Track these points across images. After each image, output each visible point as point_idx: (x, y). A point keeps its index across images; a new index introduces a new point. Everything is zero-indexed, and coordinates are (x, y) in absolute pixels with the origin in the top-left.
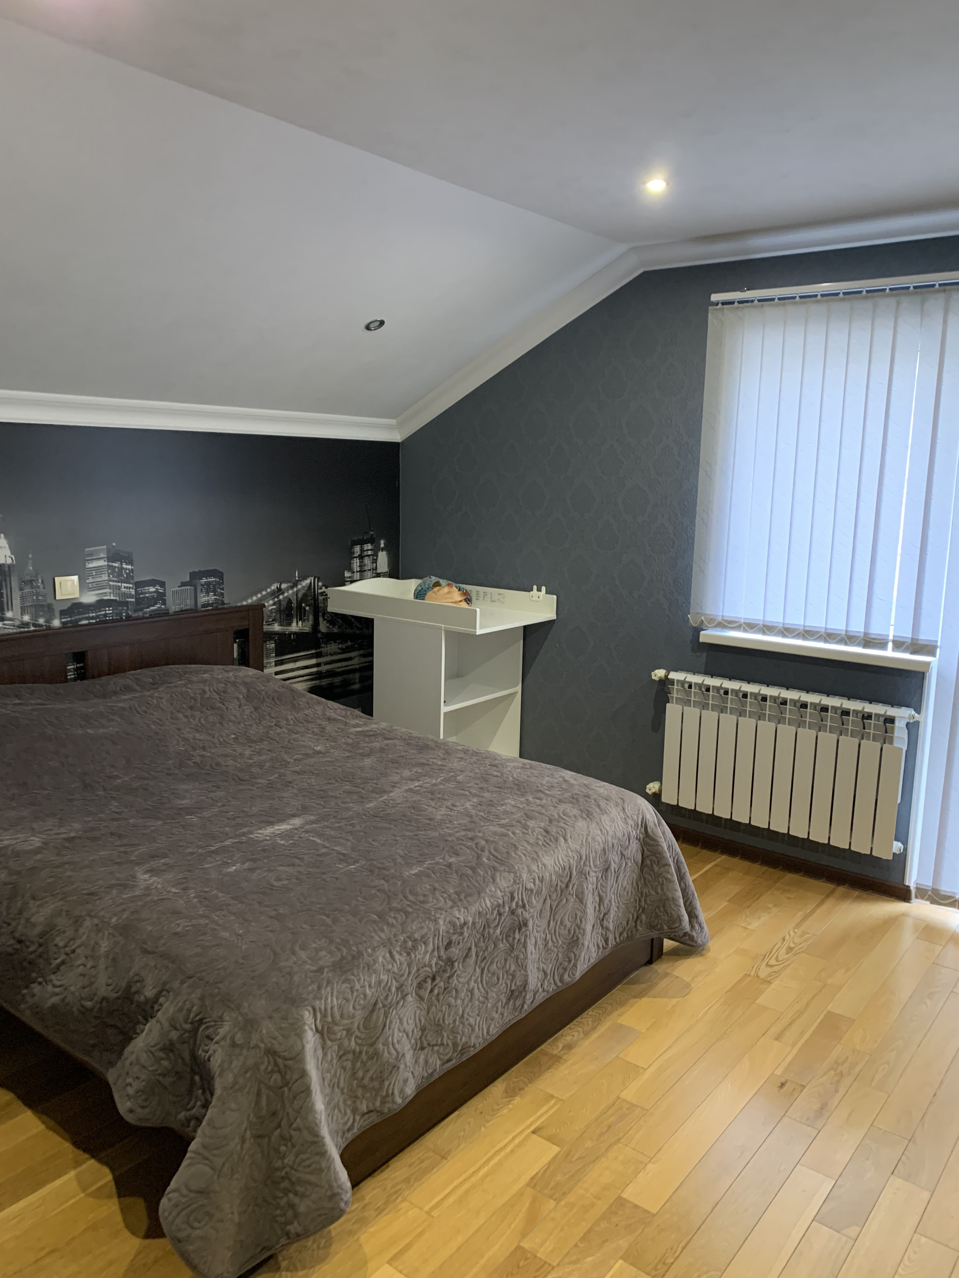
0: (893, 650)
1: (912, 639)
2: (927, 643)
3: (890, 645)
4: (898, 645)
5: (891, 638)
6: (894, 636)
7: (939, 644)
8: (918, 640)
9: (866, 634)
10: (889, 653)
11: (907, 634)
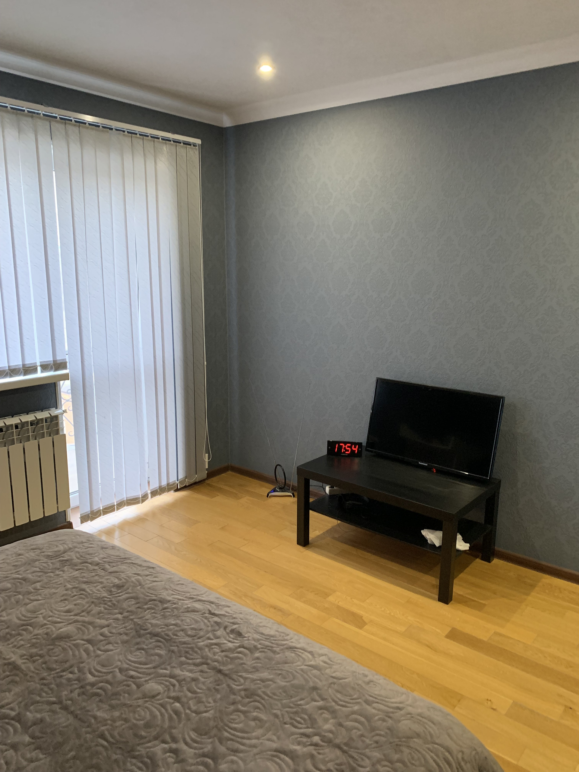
0: (42, 372)
1: (54, 361)
2: (61, 362)
3: (39, 369)
4: (45, 367)
5: (38, 364)
6: (40, 362)
7: (67, 361)
8: (56, 361)
9: (24, 365)
10: (40, 374)
11: (49, 358)
